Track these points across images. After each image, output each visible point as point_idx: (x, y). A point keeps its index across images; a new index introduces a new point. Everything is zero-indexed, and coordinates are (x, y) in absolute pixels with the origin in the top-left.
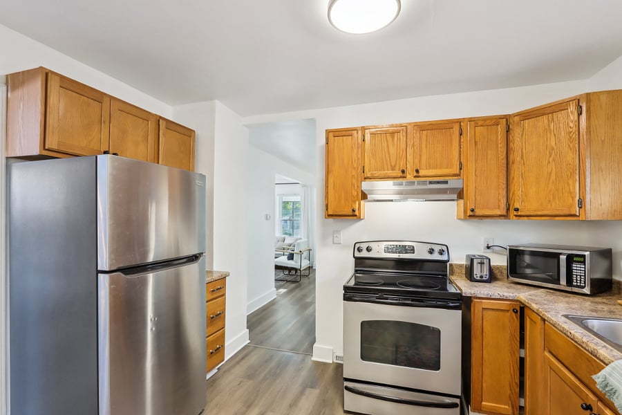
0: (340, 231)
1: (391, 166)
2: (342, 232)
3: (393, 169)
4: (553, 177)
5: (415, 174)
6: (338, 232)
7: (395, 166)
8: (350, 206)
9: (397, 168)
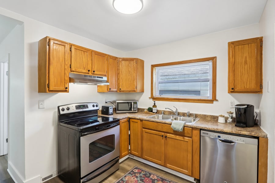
0: (44, 100)
1: (84, 67)
2: (45, 101)
3: (84, 69)
4: (130, 79)
5: (93, 73)
6: (43, 101)
7: (85, 67)
8: (64, 86)
9: (86, 69)
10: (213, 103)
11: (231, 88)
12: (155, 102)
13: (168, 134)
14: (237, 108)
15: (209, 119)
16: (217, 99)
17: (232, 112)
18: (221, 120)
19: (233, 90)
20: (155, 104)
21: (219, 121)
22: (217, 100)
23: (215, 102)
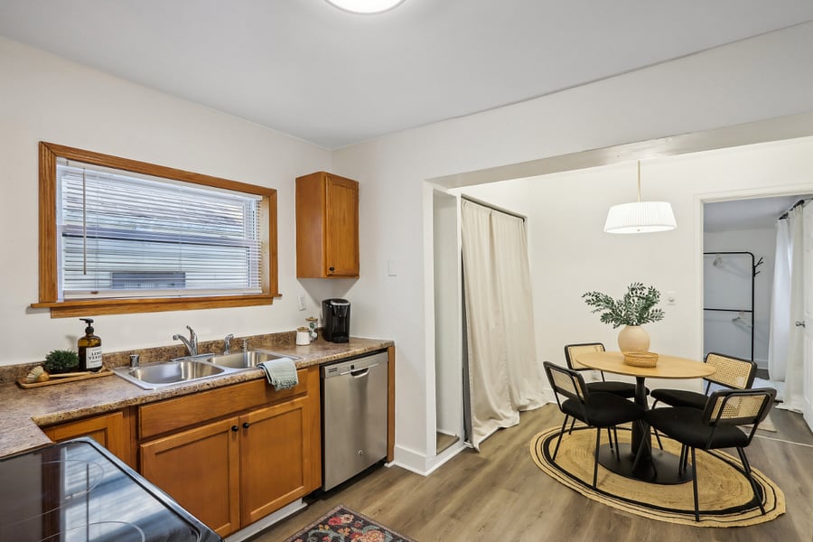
10: (271, 303)
11: (328, 268)
12: (89, 322)
13: (250, 414)
14: (337, 306)
15: (269, 344)
16: (279, 293)
17: (315, 317)
18: (303, 339)
19: (331, 273)
20: (89, 330)
21: (299, 342)
22: (281, 295)
23: (275, 301)
